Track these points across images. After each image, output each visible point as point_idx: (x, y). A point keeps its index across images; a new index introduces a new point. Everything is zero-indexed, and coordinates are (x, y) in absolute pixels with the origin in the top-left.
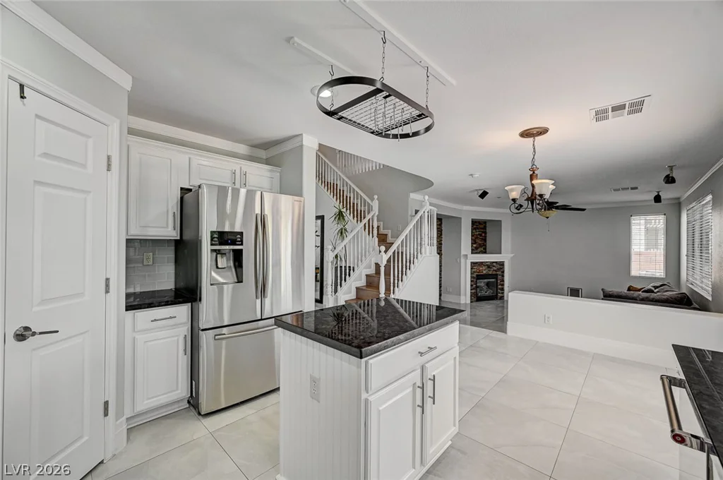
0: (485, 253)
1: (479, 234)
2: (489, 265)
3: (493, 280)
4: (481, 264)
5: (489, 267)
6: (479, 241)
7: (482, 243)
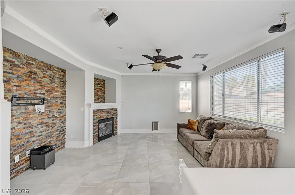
0: (104, 102)
1: (100, 89)
2: (108, 111)
3: (111, 122)
4: (102, 111)
6: (99, 94)
7: (102, 95)
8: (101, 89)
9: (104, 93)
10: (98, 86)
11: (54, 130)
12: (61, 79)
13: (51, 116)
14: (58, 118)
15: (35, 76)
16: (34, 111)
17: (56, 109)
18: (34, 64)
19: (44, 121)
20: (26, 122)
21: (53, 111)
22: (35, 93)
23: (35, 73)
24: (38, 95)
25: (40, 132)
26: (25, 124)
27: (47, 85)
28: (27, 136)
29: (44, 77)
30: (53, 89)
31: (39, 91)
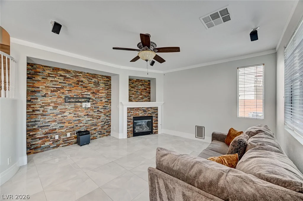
0: (150, 101)
1: (144, 89)
4: (138, 109)
5: (144, 111)
6: (144, 94)
7: (147, 95)
8: (146, 89)
9: (149, 93)
10: (142, 87)
11: (99, 121)
12: (106, 83)
13: (96, 111)
14: (102, 112)
15: (82, 83)
16: (81, 106)
17: (101, 106)
18: (81, 76)
19: (90, 114)
20: (75, 113)
21: (98, 107)
22: (82, 95)
23: (82, 81)
24: (84, 96)
25: (86, 121)
26: (74, 114)
27: (92, 89)
28: (76, 122)
29: (89, 83)
30: (98, 91)
31: (86, 93)
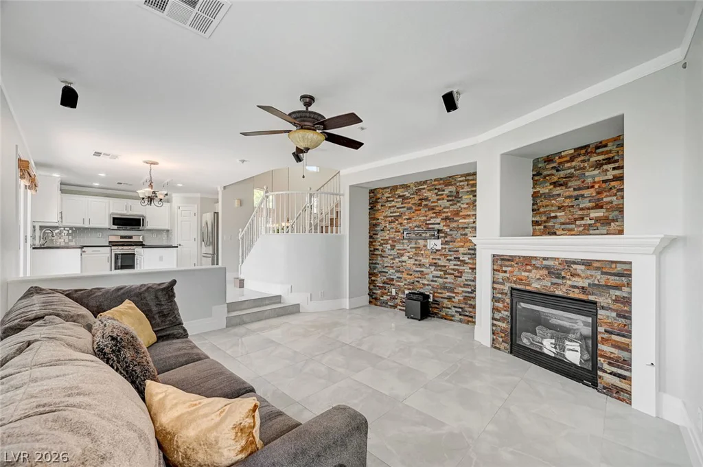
4: (527, 261)
11: (457, 282)
13: (452, 258)
14: (467, 263)
15: (426, 203)
16: (425, 246)
17: (462, 247)
18: (424, 189)
19: (441, 263)
20: (416, 258)
21: (455, 249)
22: (426, 224)
23: (426, 199)
24: (430, 226)
25: (433, 277)
26: (416, 260)
27: (444, 210)
28: (417, 275)
29: (438, 200)
30: (457, 213)
31: (432, 221)
